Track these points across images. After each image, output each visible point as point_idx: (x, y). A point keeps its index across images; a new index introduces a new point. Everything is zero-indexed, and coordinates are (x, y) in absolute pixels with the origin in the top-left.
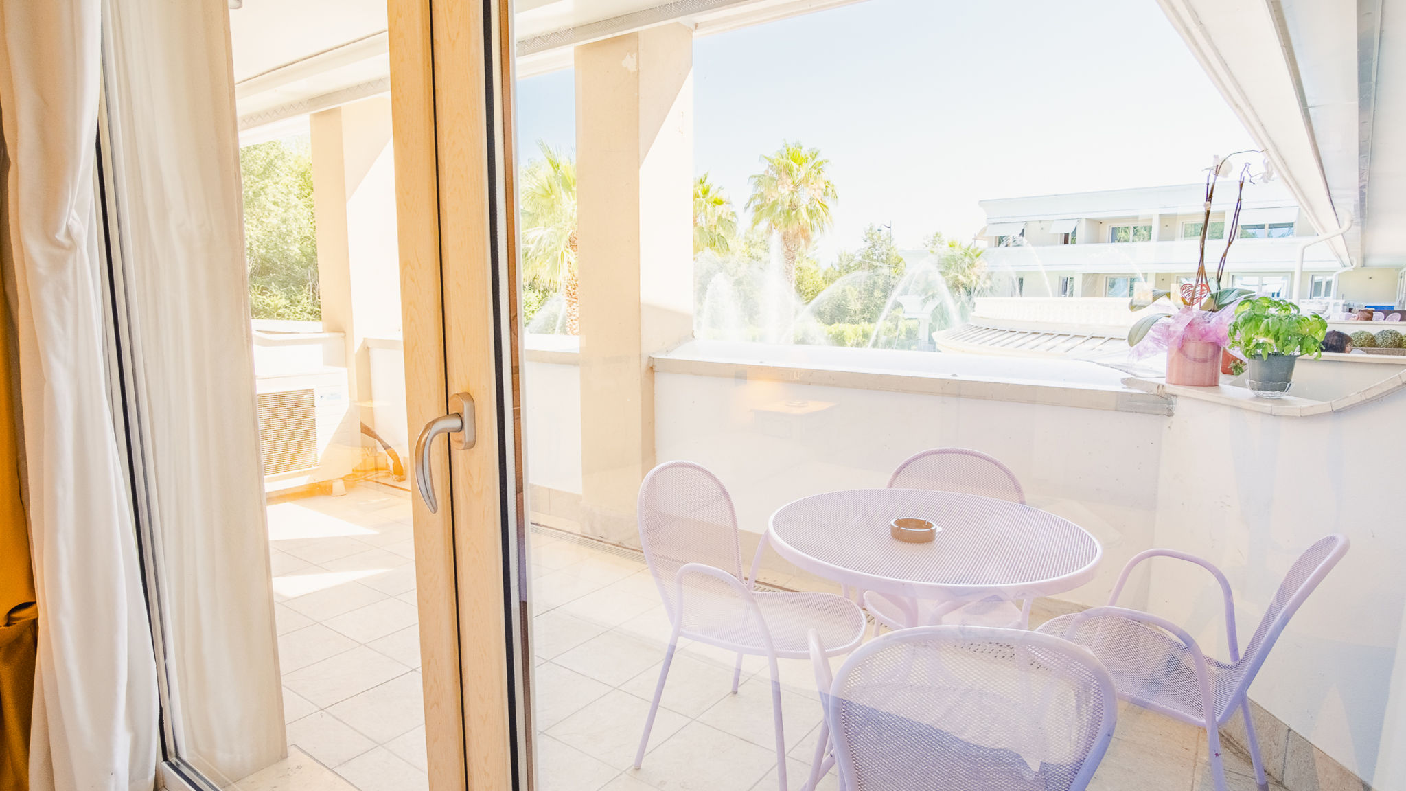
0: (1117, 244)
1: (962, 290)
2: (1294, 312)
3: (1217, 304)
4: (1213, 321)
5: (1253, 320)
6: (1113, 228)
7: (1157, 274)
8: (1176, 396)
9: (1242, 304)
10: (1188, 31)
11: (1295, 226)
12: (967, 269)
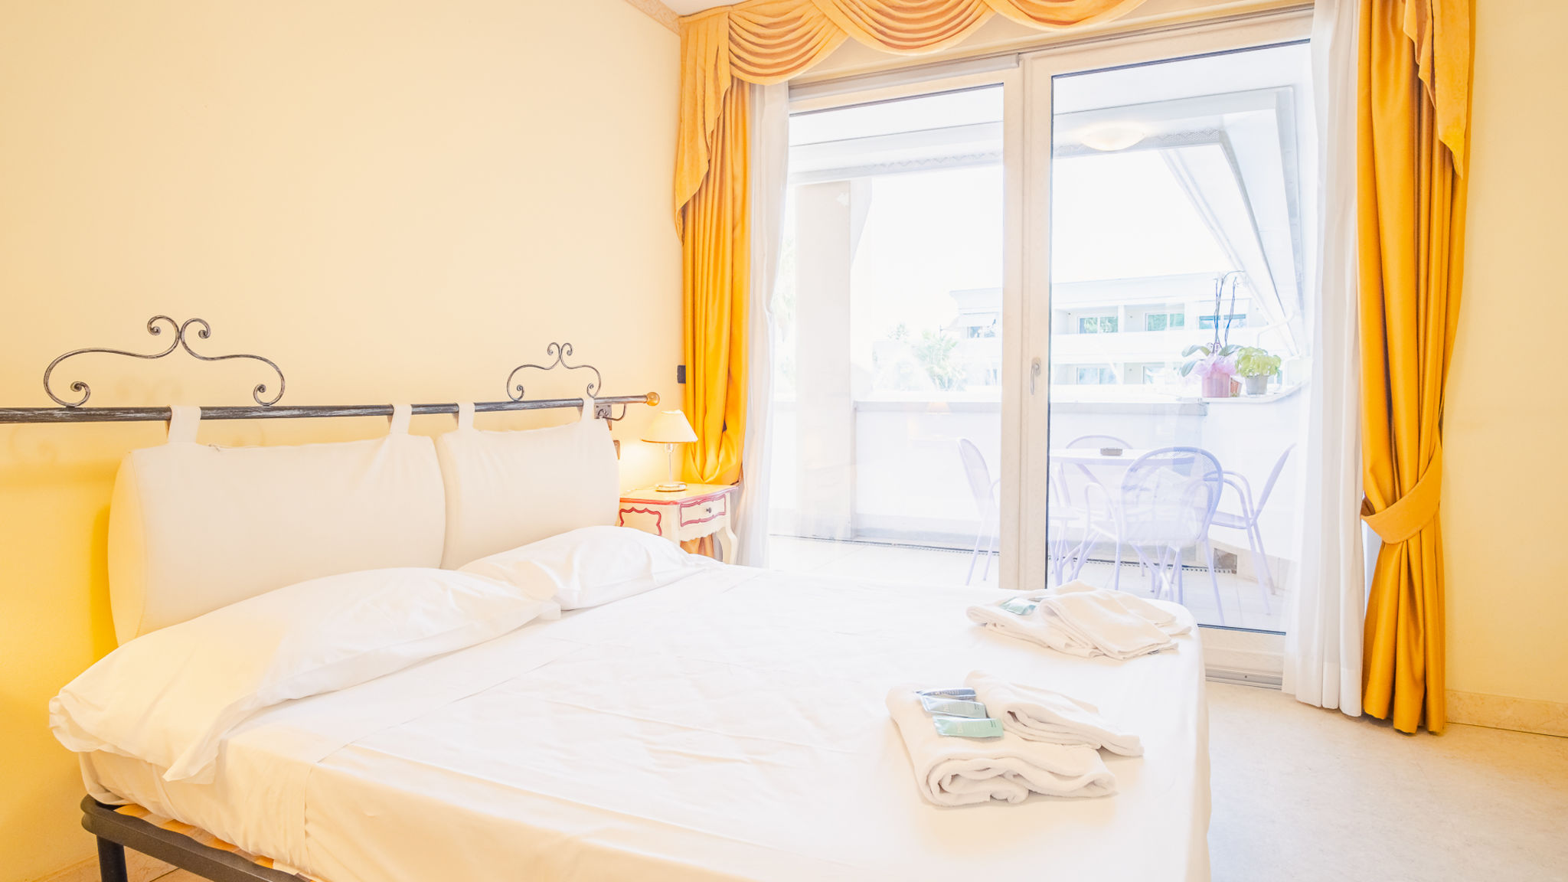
0: (1083, 335)
1: (937, 381)
2: (1265, 354)
3: (1225, 352)
4: (1225, 362)
5: (1246, 358)
6: (1081, 319)
7: (1125, 364)
8: (1208, 403)
9: (1240, 350)
10: (1187, 187)
11: (1247, 316)
12: (942, 361)
